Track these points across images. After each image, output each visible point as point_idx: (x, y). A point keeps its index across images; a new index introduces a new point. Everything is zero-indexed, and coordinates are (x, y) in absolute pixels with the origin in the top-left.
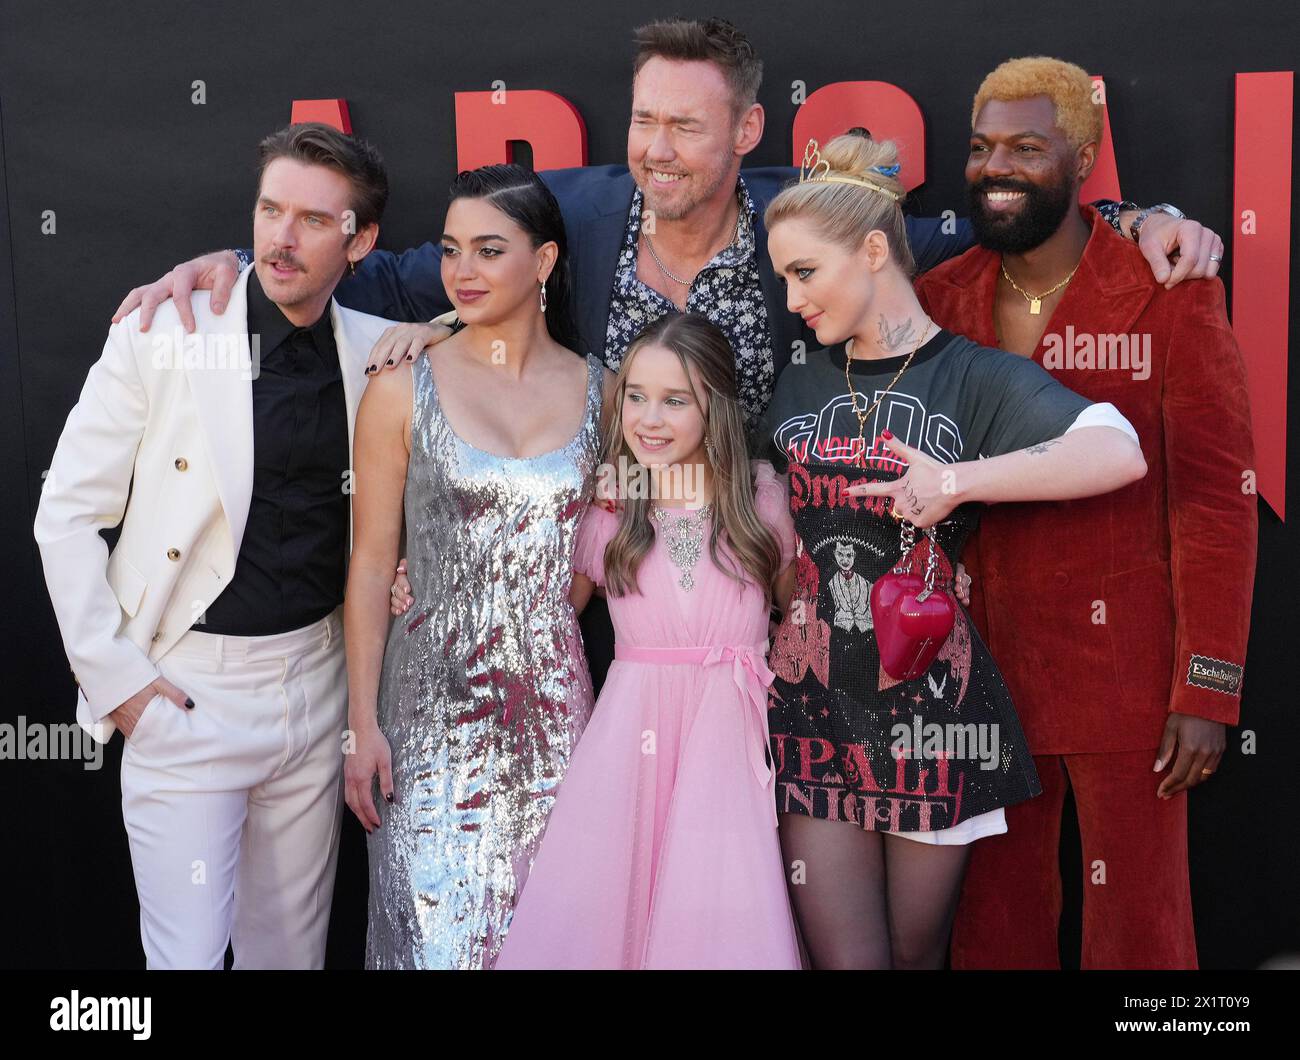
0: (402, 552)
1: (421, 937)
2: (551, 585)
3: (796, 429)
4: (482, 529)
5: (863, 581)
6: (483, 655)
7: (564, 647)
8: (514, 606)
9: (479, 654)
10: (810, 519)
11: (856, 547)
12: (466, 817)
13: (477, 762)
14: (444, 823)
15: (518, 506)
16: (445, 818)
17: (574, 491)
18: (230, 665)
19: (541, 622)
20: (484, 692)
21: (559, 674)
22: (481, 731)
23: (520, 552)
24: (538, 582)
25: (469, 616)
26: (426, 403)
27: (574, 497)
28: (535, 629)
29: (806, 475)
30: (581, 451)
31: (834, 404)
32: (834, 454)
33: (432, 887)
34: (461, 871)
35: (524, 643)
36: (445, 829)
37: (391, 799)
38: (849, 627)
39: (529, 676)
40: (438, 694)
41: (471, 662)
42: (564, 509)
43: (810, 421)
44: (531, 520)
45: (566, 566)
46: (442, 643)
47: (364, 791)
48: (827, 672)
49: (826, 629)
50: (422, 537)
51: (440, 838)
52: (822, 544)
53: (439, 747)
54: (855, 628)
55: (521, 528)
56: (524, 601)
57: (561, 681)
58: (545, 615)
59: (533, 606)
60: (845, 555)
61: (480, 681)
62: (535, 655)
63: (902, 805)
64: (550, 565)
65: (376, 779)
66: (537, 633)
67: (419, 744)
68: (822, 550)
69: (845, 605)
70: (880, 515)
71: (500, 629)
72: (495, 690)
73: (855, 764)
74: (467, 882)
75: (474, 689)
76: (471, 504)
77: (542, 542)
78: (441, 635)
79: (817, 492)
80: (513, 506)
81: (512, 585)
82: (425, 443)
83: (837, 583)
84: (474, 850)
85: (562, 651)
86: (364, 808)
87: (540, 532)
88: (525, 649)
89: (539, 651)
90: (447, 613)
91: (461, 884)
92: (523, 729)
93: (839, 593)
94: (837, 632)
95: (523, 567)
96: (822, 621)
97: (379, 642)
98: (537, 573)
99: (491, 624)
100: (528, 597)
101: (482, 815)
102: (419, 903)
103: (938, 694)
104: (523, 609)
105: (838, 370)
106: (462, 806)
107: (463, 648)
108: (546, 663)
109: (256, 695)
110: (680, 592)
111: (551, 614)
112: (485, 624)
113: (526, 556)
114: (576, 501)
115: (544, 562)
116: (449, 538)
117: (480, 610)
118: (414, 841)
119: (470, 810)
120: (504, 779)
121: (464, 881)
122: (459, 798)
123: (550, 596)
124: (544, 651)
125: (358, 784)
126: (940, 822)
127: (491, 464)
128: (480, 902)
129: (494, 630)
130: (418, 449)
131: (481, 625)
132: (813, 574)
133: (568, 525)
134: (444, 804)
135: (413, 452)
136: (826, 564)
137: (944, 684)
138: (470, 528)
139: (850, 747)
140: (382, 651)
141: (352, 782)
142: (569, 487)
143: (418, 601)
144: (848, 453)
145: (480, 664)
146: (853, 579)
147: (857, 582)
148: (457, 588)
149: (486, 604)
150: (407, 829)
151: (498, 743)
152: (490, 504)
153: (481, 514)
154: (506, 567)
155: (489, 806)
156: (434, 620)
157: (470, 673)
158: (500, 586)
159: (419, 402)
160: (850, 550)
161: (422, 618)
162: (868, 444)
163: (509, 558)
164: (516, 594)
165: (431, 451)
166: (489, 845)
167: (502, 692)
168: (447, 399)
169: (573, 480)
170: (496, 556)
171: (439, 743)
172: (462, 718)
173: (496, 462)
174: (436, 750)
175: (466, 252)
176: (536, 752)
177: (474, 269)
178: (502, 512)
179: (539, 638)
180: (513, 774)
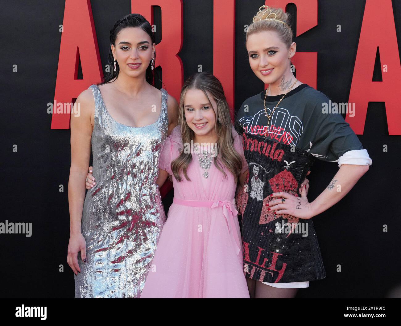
0: (91, 164)
2: (150, 176)
3: (245, 121)
4: (123, 155)
5: (261, 182)
6: (123, 203)
7: (154, 200)
8: (135, 185)
11: (260, 168)
13: (120, 245)
14: (106, 269)
15: (137, 146)
16: (107, 266)
17: (158, 140)
19: (146, 191)
20: (123, 218)
21: (153, 210)
22: (122, 233)
23: (138, 164)
24: (145, 175)
25: (118, 188)
26: (100, 107)
27: (158, 142)
28: (143, 194)
30: (161, 125)
31: (260, 113)
32: (257, 132)
33: (101, 293)
34: (113, 287)
35: (139, 199)
36: (107, 271)
37: (85, 261)
38: (254, 198)
39: (140, 212)
41: (118, 206)
42: (154, 147)
43: (250, 119)
44: (142, 152)
45: (156, 169)
46: (107, 199)
47: (74, 258)
50: (99, 159)
51: (105, 274)
52: (250, 164)
53: (105, 239)
54: (256, 199)
55: (138, 154)
56: (139, 183)
57: (153, 214)
58: (147, 188)
59: (143, 185)
60: (256, 170)
61: (122, 213)
62: (143, 203)
63: (256, 269)
64: (149, 169)
65: (79, 253)
66: (145, 195)
67: (98, 238)
69: (254, 189)
71: (129, 194)
72: (127, 217)
74: (115, 292)
75: (119, 217)
76: (118, 146)
77: (146, 160)
78: (107, 196)
80: (135, 146)
81: (135, 176)
82: (100, 122)
84: (118, 279)
85: (153, 202)
86: (74, 264)
87: (146, 156)
88: (139, 201)
89: (145, 202)
90: (109, 187)
91: (112, 292)
92: (137, 232)
93: (253, 184)
95: (139, 169)
97: (81, 199)
98: (144, 172)
99: (126, 192)
100: (141, 181)
101: (121, 265)
104: (139, 186)
106: (113, 262)
107: (115, 201)
108: (148, 207)
110: (203, 179)
111: (150, 188)
112: (124, 191)
113: (140, 165)
114: (159, 144)
115: (147, 168)
116: (110, 158)
117: (122, 187)
118: (94, 275)
119: (116, 264)
120: (130, 252)
121: (114, 291)
122: (113, 259)
123: (149, 181)
124: (147, 202)
125: (72, 255)
127: (126, 130)
129: (127, 194)
130: (97, 124)
131: (122, 192)
133: (157, 154)
134: (107, 261)
138: (118, 155)
140: (83, 203)
141: (70, 254)
142: (156, 139)
143: (97, 183)
144: (262, 131)
145: (121, 207)
147: (259, 181)
148: (113, 178)
149: (125, 184)
150: (92, 271)
151: (128, 237)
152: (126, 145)
153: (122, 149)
154: (132, 170)
155: (124, 262)
156: (104, 190)
157: (118, 211)
158: (130, 177)
159: (97, 106)
160: (257, 168)
161: (99, 189)
162: (269, 128)
163: (134, 166)
164: (136, 180)
165: (102, 125)
166: (123, 277)
167: (130, 218)
168: (108, 105)
169: (158, 136)
170: (128, 165)
171: (106, 238)
172: (114, 228)
173: (128, 129)
174: (104, 240)
175: (134, 48)
176: (143, 241)
177: (138, 55)
178: (131, 148)
179: (144, 197)
180: (134, 250)
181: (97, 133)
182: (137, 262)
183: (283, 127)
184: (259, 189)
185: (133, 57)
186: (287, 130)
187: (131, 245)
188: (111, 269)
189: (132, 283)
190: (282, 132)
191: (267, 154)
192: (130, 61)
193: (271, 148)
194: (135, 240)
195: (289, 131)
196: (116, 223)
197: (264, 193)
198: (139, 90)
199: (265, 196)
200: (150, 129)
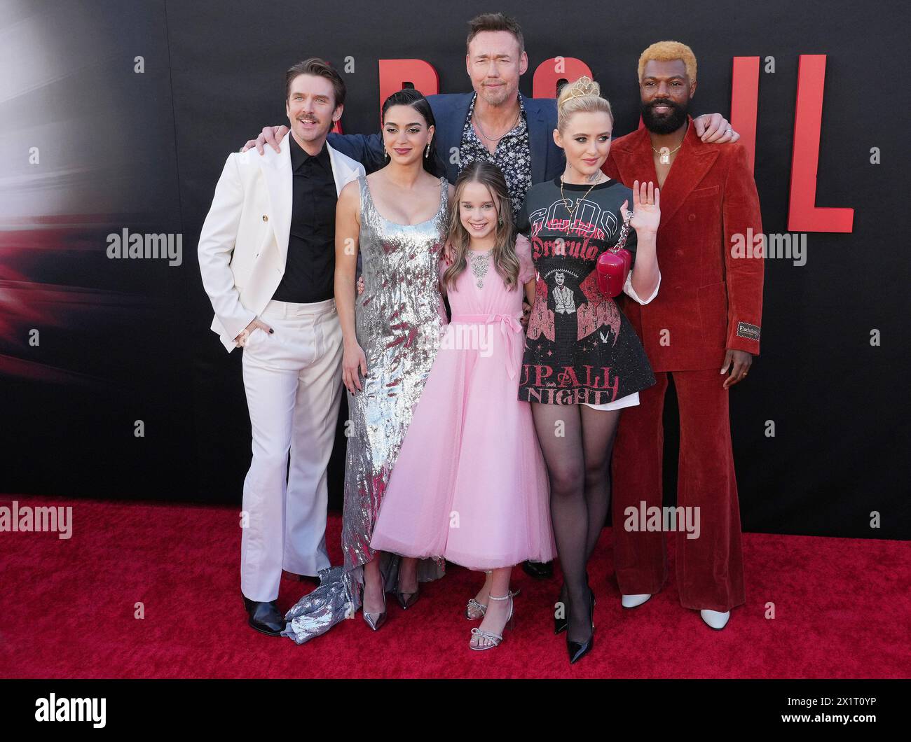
1: (369, 445)
2: (428, 283)
3: (537, 217)
4: (394, 259)
5: (568, 290)
7: (436, 311)
8: (410, 293)
9: (396, 315)
10: (543, 262)
11: (565, 274)
12: (391, 390)
14: (381, 393)
15: (410, 247)
16: (381, 390)
17: (436, 240)
18: (289, 316)
19: (424, 300)
20: (398, 332)
23: (412, 268)
24: (422, 281)
25: (390, 298)
27: (436, 242)
28: (421, 303)
29: (540, 242)
30: (439, 221)
31: (556, 204)
32: (555, 226)
33: (375, 422)
34: (388, 414)
35: (416, 310)
36: (381, 395)
38: (562, 312)
39: (418, 325)
40: (378, 334)
41: (392, 318)
42: (432, 248)
43: (543, 211)
44: (416, 253)
46: (379, 310)
47: (354, 373)
48: (553, 334)
49: (552, 314)
50: (367, 263)
51: (379, 400)
52: (548, 274)
54: (565, 312)
55: (412, 257)
56: (415, 290)
58: (425, 296)
59: (419, 293)
60: (560, 278)
61: (396, 327)
62: (422, 315)
63: (589, 392)
64: (427, 273)
65: (359, 368)
66: (423, 305)
68: (549, 277)
69: (560, 302)
70: (577, 257)
71: (404, 304)
72: (403, 331)
73: (569, 376)
74: (391, 420)
75: (394, 331)
76: (389, 247)
77: (422, 264)
78: (378, 307)
79: (546, 249)
80: (408, 247)
81: (410, 283)
82: (366, 220)
83: (556, 291)
84: (394, 405)
85: (435, 314)
86: (354, 381)
87: (422, 260)
88: (416, 312)
89: (424, 314)
90: (381, 297)
91: (388, 421)
92: (416, 349)
93: (557, 296)
94: (557, 315)
95: (414, 274)
96: (550, 310)
99: (400, 302)
100: (417, 289)
101: (397, 389)
102: (368, 429)
103: (605, 341)
104: (415, 294)
105: (557, 187)
106: (389, 385)
107: (388, 313)
108: (427, 320)
109: (300, 331)
110: (477, 289)
112: (398, 301)
113: (415, 270)
114: (437, 244)
115: (423, 273)
117: (395, 295)
118: (366, 401)
119: (392, 387)
120: (408, 373)
121: (389, 419)
122: (387, 381)
124: (426, 313)
125: (351, 370)
126: (605, 400)
127: (397, 228)
128: (397, 429)
129: (402, 304)
130: (363, 223)
131: (396, 302)
132: (545, 288)
133: (434, 256)
134: (380, 384)
135: (361, 225)
136: (551, 283)
137: (607, 336)
138: (389, 258)
139: (566, 368)
141: (349, 369)
142: (434, 238)
143: (367, 291)
144: (562, 226)
145: (396, 319)
146: (563, 290)
147: (566, 291)
148: (384, 285)
149: (398, 292)
151: (405, 355)
152: (397, 247)
153: (394, 251)
154: (406, 275)
155: (401, 385)
156: (374, 300)
157: (392, 324)
158: (404, 285)
159: (363, 200)
160: (562, 274)
161: (369, 300)
162: (572, 222)
163: (407, 271)
164: (411, 288)
165: (369, 224)
166: (401, 403)
167: (407, 332)
168: (375, 200)
169: (434, 235)
170: (401, 270)
171: (379, 356)
172: (389, 345)
173: (399, 227)
174: (377, 359)
175: (402, 131)
176: (422, 361)
177: (406, 139)
178: (402, 250)
179: (423, 308)
180: (412, 370)
181: (363, 233)
182: (416, 385)
183: (593, 223)
184: (568, 299)
185: (400, 141)
186: (599, 226)
187: (408, 364)
188: (385, 395)
189: (410, 410)
190: (592, 228)
191: (576, 255)
192: (397, 146)
193: (581, 247)
194: (413, 358)
195: (602, 228)
196: (391, 339)
197: (575, 304)
198: (414, 181)
199: (577, 307)
200: (426, 228)
